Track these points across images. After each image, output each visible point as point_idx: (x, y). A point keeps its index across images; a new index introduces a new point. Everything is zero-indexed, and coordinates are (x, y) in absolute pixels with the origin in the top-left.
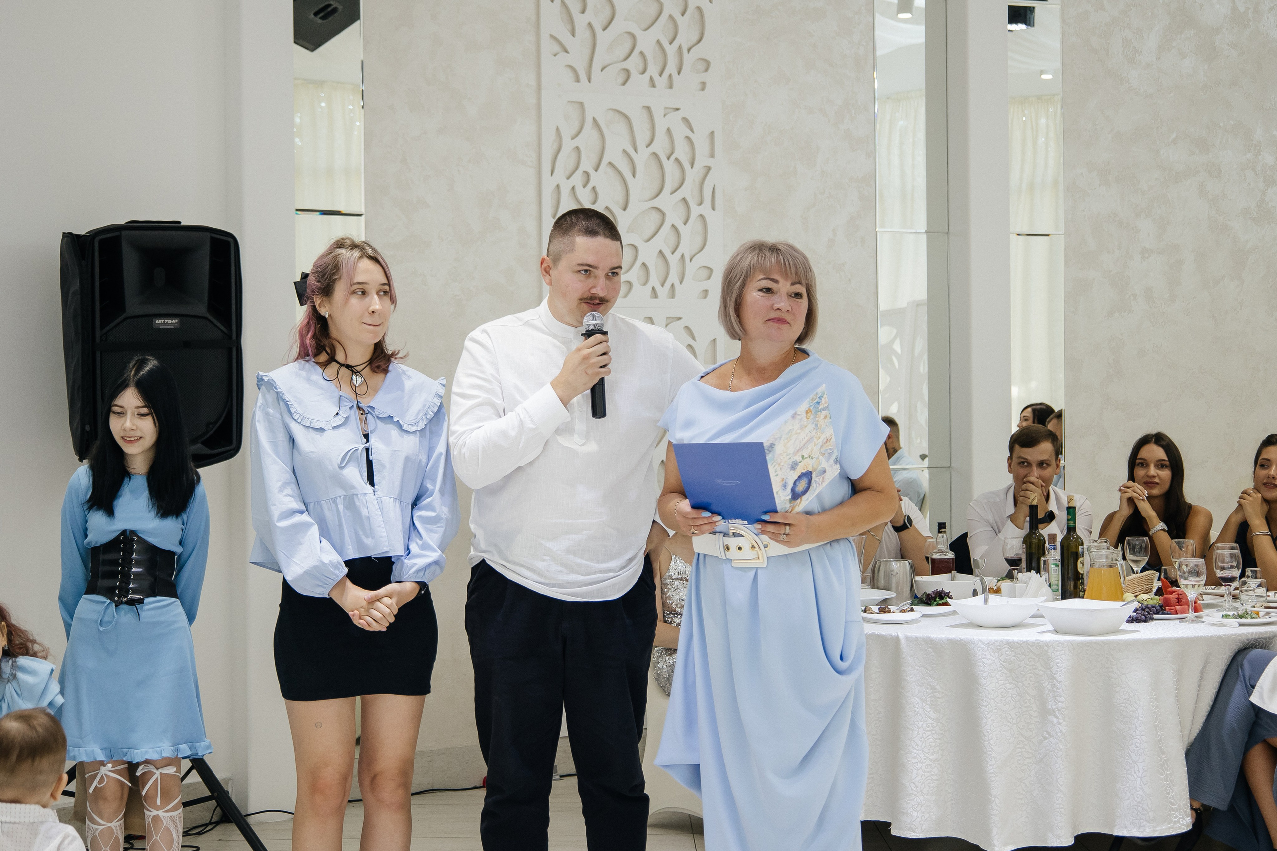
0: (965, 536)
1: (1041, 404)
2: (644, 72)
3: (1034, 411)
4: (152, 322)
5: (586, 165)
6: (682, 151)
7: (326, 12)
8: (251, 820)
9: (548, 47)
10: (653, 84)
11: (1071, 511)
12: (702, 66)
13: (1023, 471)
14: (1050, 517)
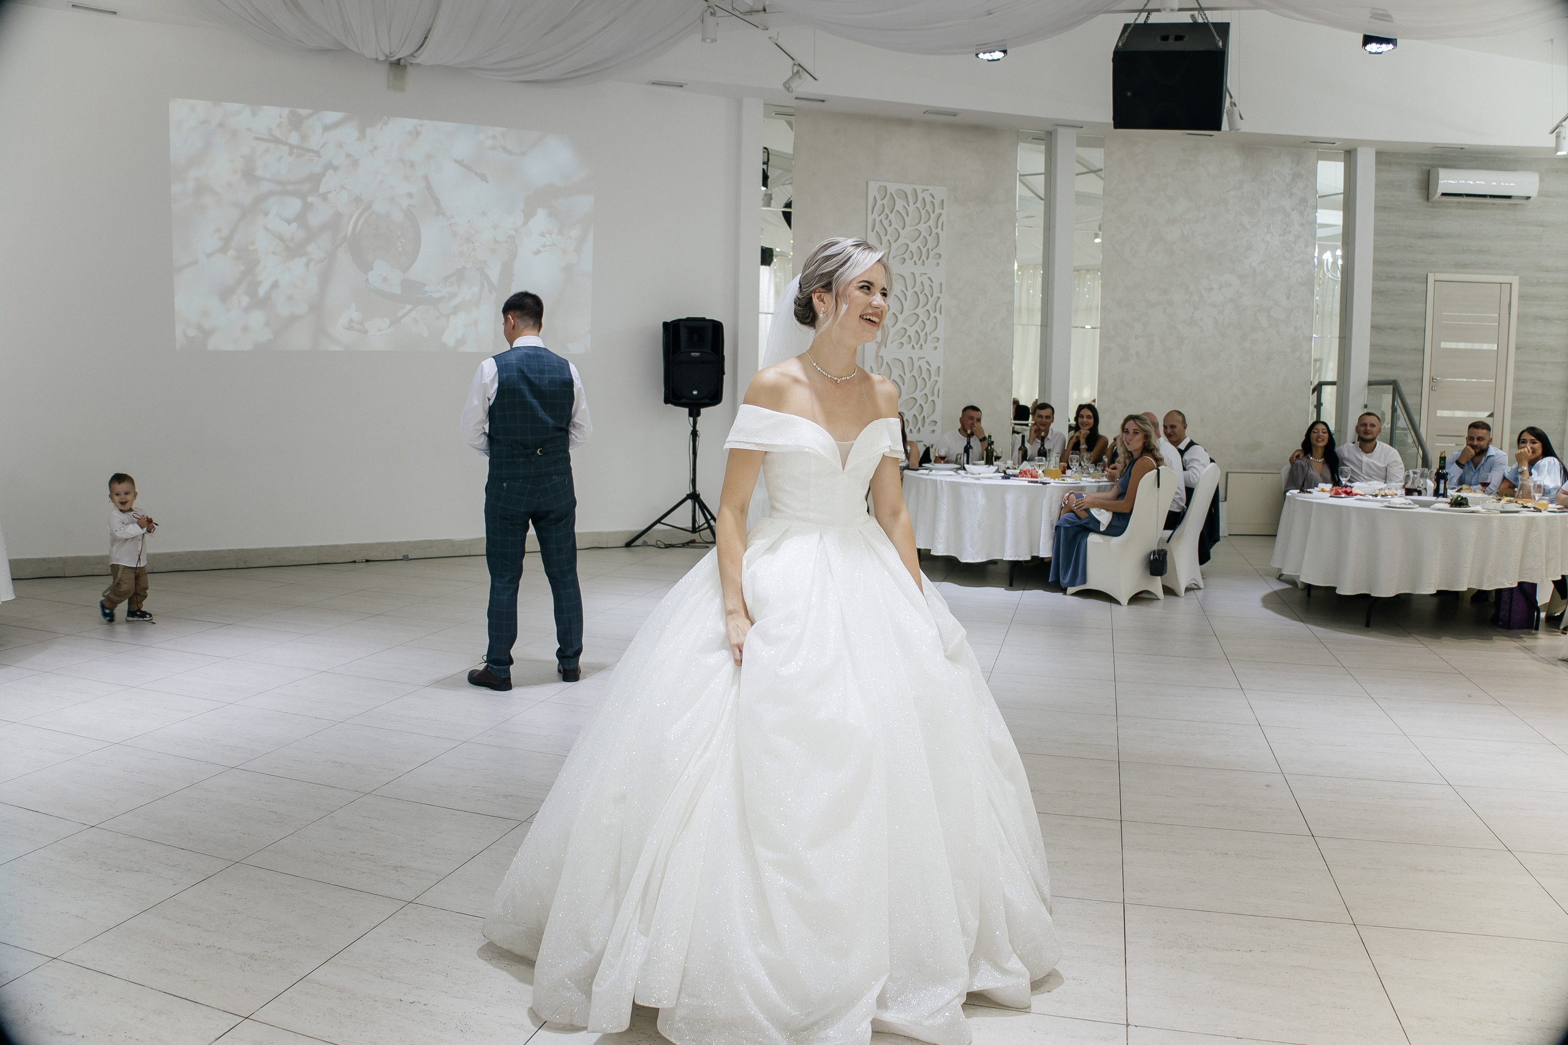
2: (912, 259)
4: (690, 355)
6: (927, 291)
10: (915, 263)
12: (937, 256)
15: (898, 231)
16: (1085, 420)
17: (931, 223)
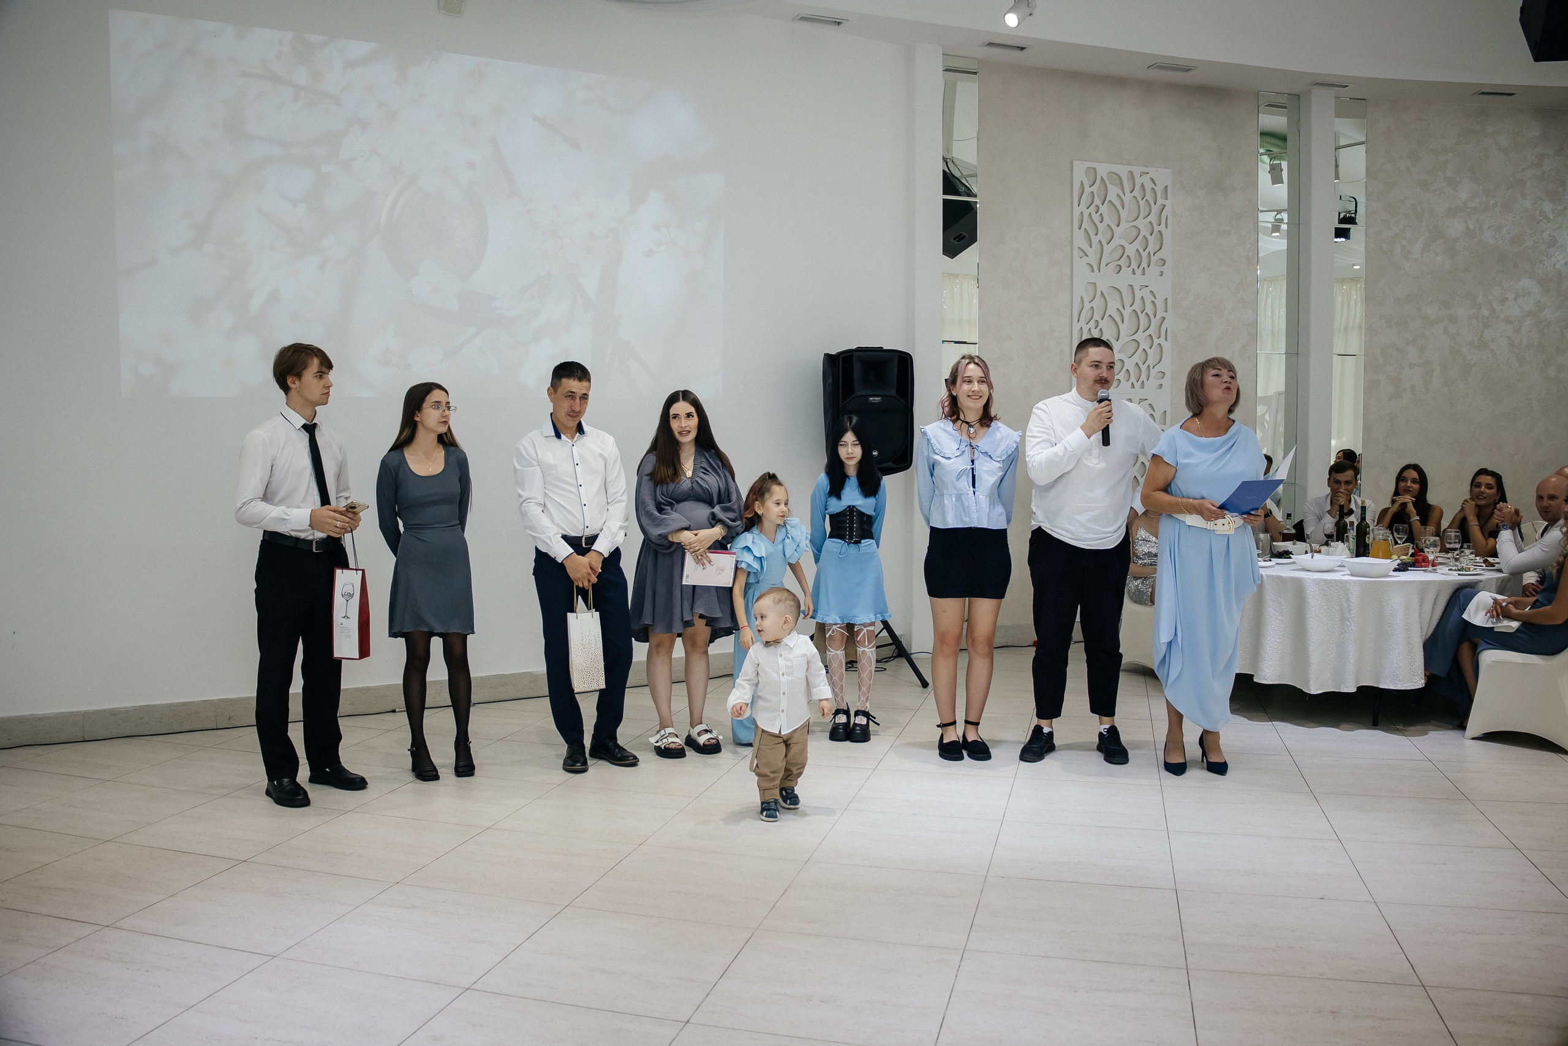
0: (1302, 521)
1: (1348, 450)
2: (1129, 266)
3: (1344, 454)
4: (867, 399)
5: (1097, 317)
6: (1149, 310)
7: (960, 238)
8: (913, 656)
9: (1076, 252)
10: (1134, 273)
11: (1363, 509)
12: (1161, 263)
13: (1337, 486)
14: (1351, 512)
15: (1111, 228)
16: (1409, 484)
17: (1153, 218)
